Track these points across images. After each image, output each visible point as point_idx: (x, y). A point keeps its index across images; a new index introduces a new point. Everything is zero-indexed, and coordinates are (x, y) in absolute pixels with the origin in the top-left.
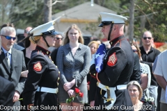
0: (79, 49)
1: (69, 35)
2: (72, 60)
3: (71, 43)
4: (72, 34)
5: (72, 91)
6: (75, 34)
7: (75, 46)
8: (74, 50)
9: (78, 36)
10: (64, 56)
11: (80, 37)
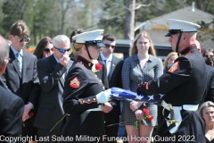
0: (149, 61)
1: (138, 45)
2: (141, 74)
3: (139, 54)
4: (141, 43)
5: (140, 112)
6: (145, 43)
7: (144, 57)
8: (143, 62)
9: (148, 45)
10: (131, 69)
11: (150, 48)
